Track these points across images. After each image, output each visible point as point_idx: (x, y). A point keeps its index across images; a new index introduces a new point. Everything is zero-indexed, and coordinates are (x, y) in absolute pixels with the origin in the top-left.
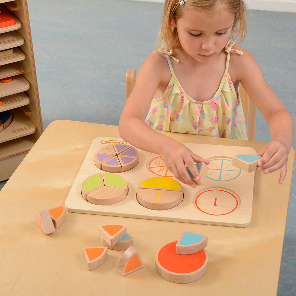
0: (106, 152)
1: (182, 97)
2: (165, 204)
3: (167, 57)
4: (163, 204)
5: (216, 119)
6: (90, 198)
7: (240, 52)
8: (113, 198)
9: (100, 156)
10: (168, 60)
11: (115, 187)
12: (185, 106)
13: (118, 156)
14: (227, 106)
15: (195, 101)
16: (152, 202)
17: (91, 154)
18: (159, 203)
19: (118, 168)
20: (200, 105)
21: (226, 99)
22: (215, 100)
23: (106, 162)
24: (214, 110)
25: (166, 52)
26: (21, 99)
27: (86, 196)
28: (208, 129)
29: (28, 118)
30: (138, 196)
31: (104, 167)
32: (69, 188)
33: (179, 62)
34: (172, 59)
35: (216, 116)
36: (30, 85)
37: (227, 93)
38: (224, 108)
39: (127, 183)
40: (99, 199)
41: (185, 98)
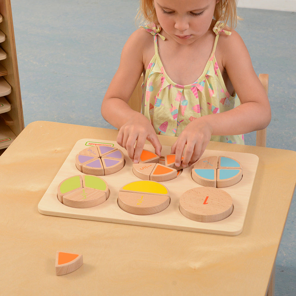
0: (88, 154)
1: (162, 79)
2: (148, 208)
3: (154, 34)
4: (145, 208)
5: (198, 107)
6: (66, 199)
7: (228, 33)
8: (91, 201)
9: (81, 158)
10: (155, 37)
11: (95, 189)
12: (165, 89)
13: (102, 158)
14: (211, 92)
15: (176, 84)
16: (133, 206)
17: (73, 155)
18: (141, 207)
19: (100, 171)
20: (181, 90)
21: (210, 85)
22: (197, 85)
23: (87, 164)
24: (197, 97)
25: (154, 28)
26: (2, 105)
27: (62, 198)
28: (189, 119)
29: (9, 128)
30: (120, 200)
31: (85, 169)
32: (44, 191)
33: (165, 39)
34: (159, 36)
35: (199, 104)
36: (12, 88)
37: (212, 77)
38: (208, 96)
39: (108, 186)
40: (75, 201)
41: (165, 80)
